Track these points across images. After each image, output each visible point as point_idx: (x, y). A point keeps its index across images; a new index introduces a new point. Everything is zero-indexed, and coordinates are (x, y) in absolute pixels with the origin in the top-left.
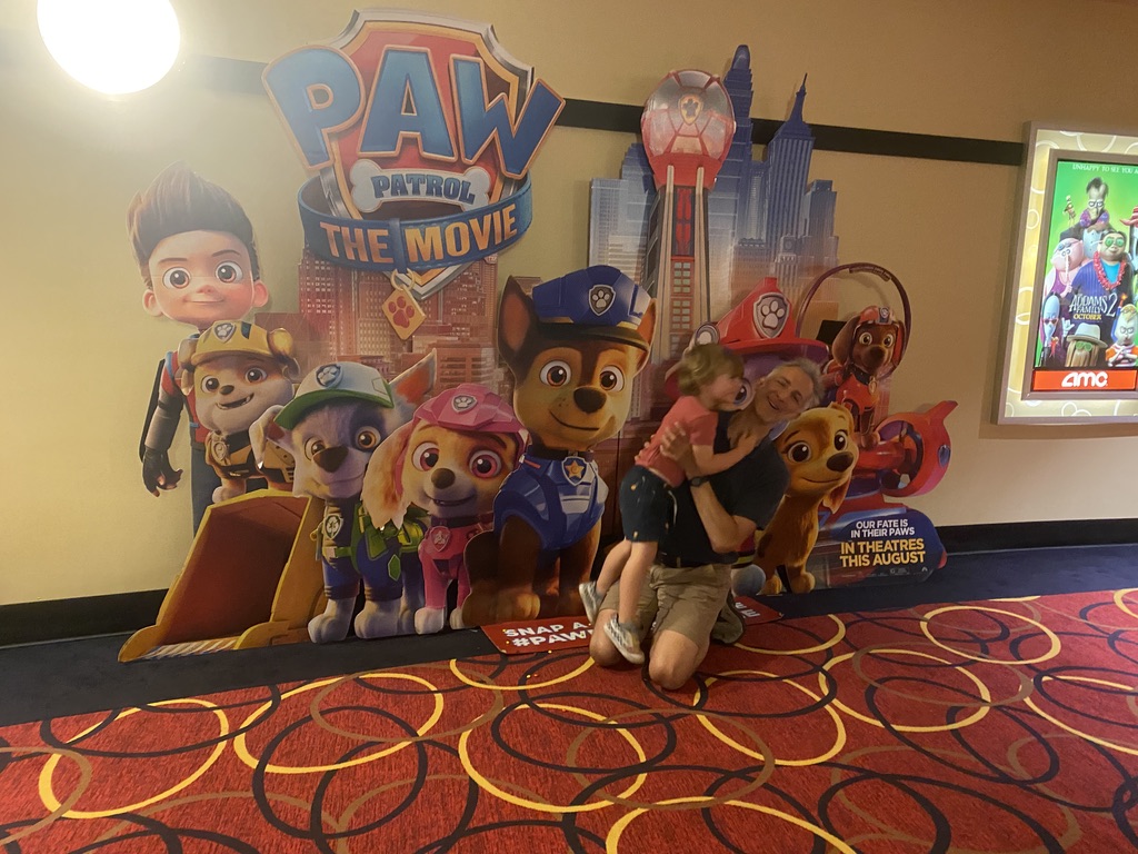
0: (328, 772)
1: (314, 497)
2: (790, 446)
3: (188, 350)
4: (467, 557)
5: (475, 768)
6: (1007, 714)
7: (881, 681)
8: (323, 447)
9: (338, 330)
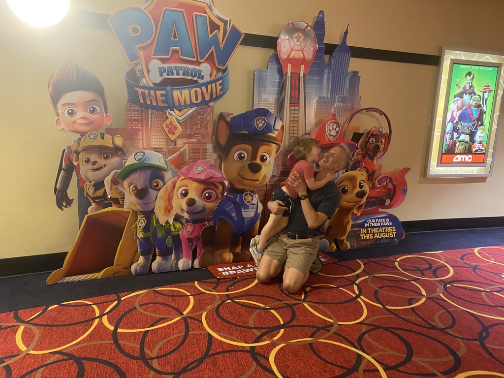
0: (146, 331)
1: (133, 210)
2: (340, 187)
3: (76, 145)
4: (201, 237)
5: (210, 328)
6: (433, 300)
7: (380, 288)
8: (137, 188)
9: (143, 136)
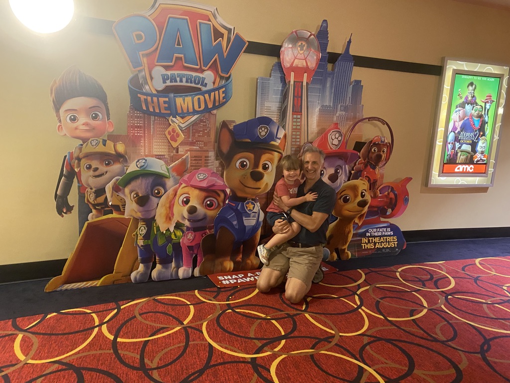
0: (146, 341)
1: (134, 218)
3: (78, 151)
4: (202, 245)
5: (211, 338)
6: (434, 312)
7: (381, 299)
8: (139, 195)
9: (145, 143)
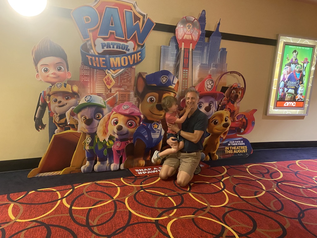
0: (90, 209)
1: (83, 133)
2: (213, 120)
3: (49, 90)
4: (126, 150)
5: (130, 208)
6: (270, 193)
7: (237, 184)
8: (86, 119)
9: (90, 86)
